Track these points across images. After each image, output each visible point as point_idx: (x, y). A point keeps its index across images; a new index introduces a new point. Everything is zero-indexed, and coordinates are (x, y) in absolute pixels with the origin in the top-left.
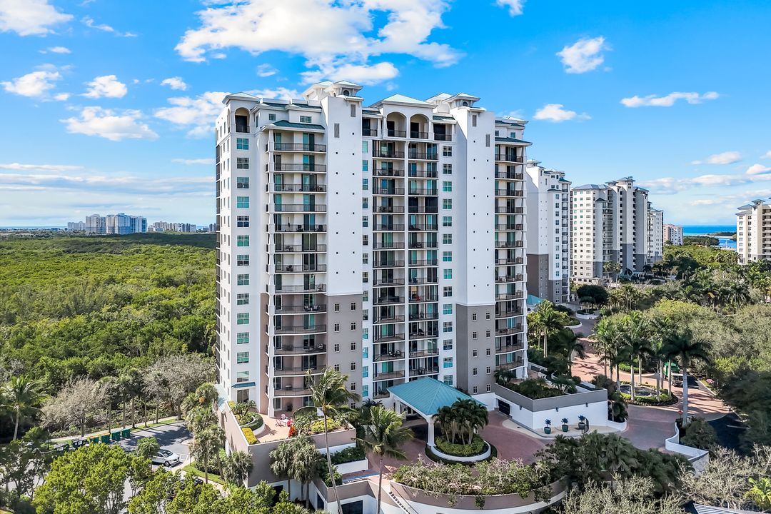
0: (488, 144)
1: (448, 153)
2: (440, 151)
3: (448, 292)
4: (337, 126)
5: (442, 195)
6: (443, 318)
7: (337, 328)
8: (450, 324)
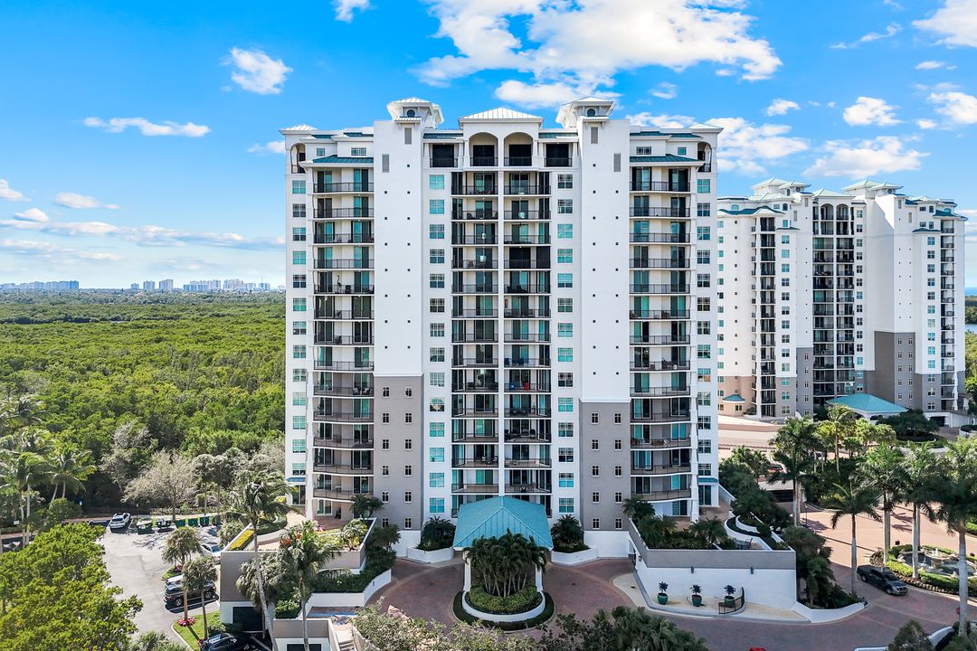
0: (617, 168)
1: (566, 183)
2: (554, 182)
3: (566, 381)
4: (386, 158)
5: (556, 244)
6: (557, 418)
7: (386, 419)
8: (570, 426)
